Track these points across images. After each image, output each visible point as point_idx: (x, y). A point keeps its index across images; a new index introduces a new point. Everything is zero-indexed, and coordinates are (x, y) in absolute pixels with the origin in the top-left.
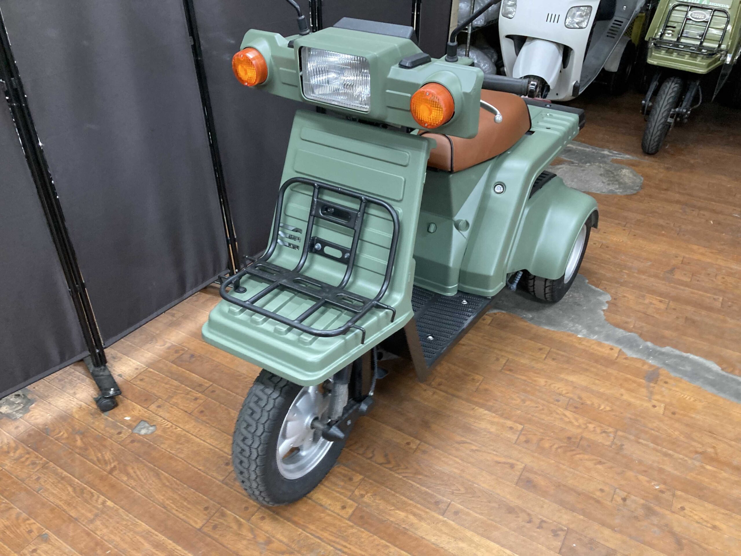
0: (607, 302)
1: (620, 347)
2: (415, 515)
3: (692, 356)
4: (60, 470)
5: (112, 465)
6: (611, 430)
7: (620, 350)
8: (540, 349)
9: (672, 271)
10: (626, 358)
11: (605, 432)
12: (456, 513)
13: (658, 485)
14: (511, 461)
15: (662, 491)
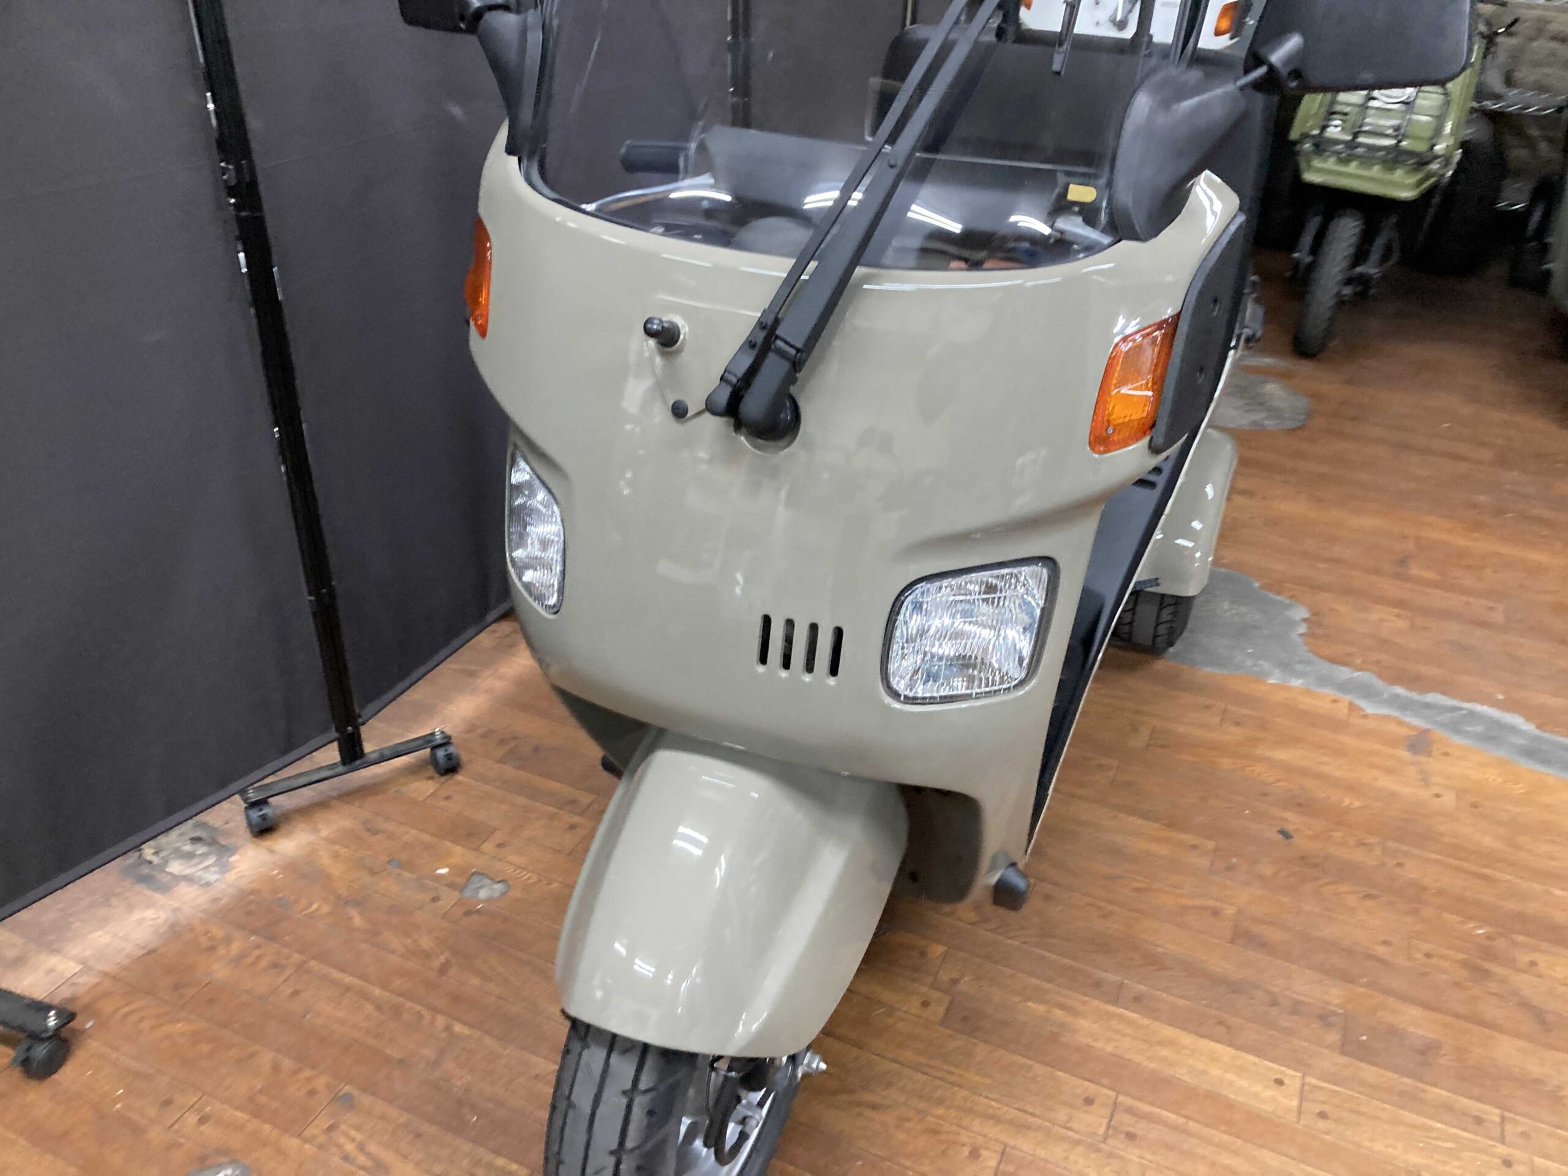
0: (1305, 620)
1: (1349, 698)
2: (1062, 1007)
3: (1478, 708)
4: (336, 974)
5: (442, 959)
6: (1372, 840)
7: (1351, 704)
8: (1208, 707)
9: (1403, 561)
10: (1365, 716)
11: (1363, 844)
12: (1137, 999)
13: (1480, 928)
14: (1211, 903)
15: (1489, 937)
